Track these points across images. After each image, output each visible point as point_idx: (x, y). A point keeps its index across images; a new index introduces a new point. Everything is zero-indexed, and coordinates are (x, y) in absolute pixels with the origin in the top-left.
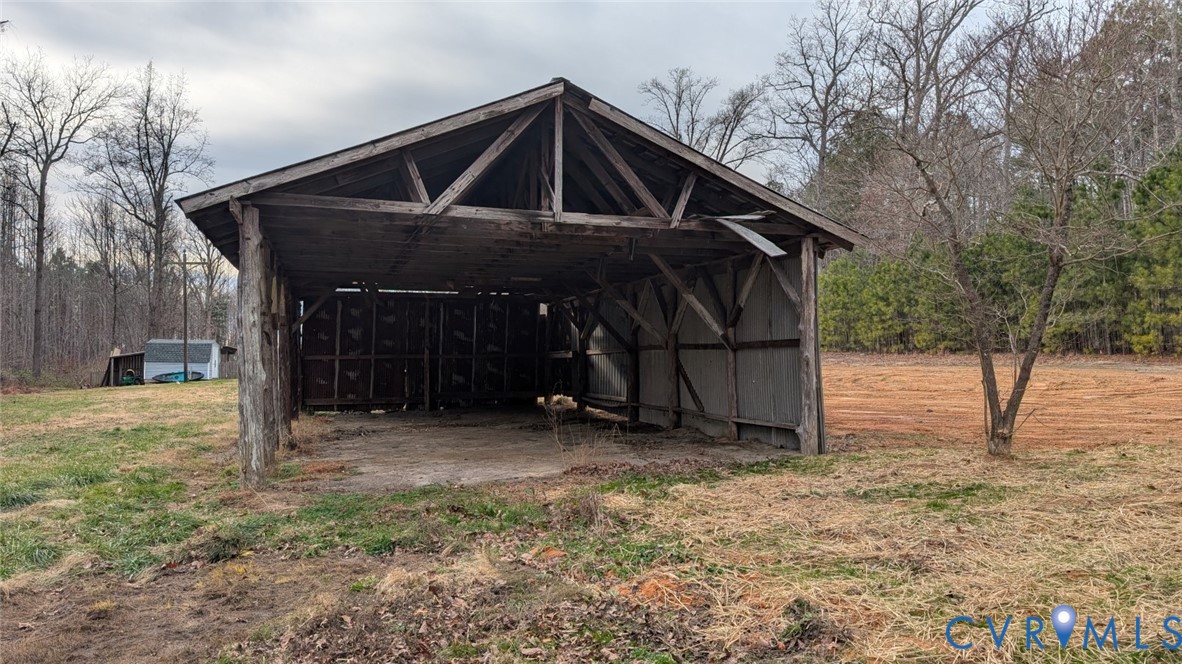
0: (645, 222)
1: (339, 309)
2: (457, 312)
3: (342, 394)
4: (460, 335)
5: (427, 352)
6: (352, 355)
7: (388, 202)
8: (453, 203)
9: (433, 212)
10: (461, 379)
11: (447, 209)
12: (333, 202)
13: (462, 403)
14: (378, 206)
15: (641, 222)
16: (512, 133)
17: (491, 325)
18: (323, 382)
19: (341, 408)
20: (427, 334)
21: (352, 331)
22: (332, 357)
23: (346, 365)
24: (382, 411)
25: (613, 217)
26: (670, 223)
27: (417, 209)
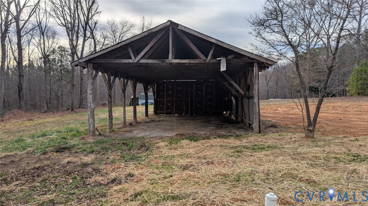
0: (198, 61)
1: (166, 86)
2: (198, 86)
3: (166, 110)
4: (199, 92)
5: (190, 98)
6: (169, 99)
7: (123, 60)
8: (140, 59)
9: (135, 62)
10: (200, 106)
11: (139, 61)
12: (109, 61)
13: (200, 113)
14: (120, 61)
15: (197, 61)
16: (157, 37)
17: (209, 90)
18: (161, 106)
19: (166, 114)
20: (190, 93)
21: (169, 92)
22: (164, 99)
23: (167, 102)
24: (177, 115)
25: (188, 60)
26: (206, 61)
27: (131, 61)
